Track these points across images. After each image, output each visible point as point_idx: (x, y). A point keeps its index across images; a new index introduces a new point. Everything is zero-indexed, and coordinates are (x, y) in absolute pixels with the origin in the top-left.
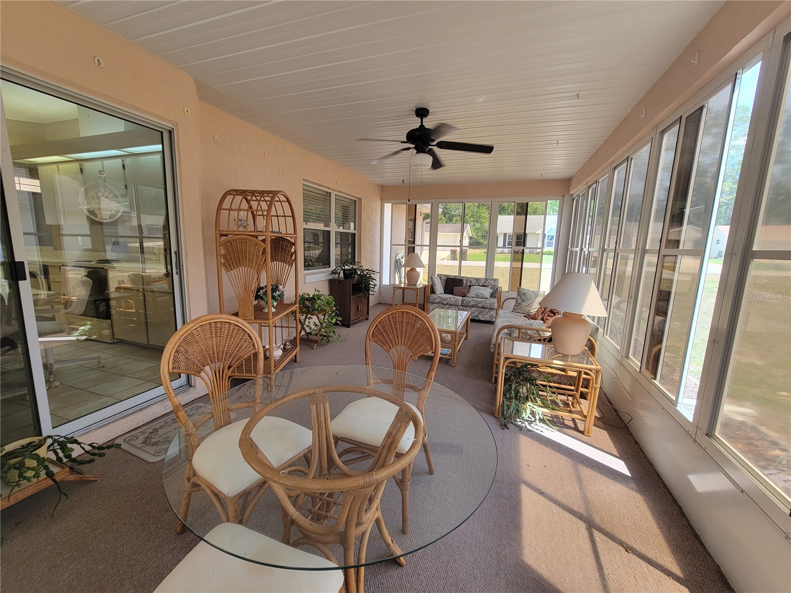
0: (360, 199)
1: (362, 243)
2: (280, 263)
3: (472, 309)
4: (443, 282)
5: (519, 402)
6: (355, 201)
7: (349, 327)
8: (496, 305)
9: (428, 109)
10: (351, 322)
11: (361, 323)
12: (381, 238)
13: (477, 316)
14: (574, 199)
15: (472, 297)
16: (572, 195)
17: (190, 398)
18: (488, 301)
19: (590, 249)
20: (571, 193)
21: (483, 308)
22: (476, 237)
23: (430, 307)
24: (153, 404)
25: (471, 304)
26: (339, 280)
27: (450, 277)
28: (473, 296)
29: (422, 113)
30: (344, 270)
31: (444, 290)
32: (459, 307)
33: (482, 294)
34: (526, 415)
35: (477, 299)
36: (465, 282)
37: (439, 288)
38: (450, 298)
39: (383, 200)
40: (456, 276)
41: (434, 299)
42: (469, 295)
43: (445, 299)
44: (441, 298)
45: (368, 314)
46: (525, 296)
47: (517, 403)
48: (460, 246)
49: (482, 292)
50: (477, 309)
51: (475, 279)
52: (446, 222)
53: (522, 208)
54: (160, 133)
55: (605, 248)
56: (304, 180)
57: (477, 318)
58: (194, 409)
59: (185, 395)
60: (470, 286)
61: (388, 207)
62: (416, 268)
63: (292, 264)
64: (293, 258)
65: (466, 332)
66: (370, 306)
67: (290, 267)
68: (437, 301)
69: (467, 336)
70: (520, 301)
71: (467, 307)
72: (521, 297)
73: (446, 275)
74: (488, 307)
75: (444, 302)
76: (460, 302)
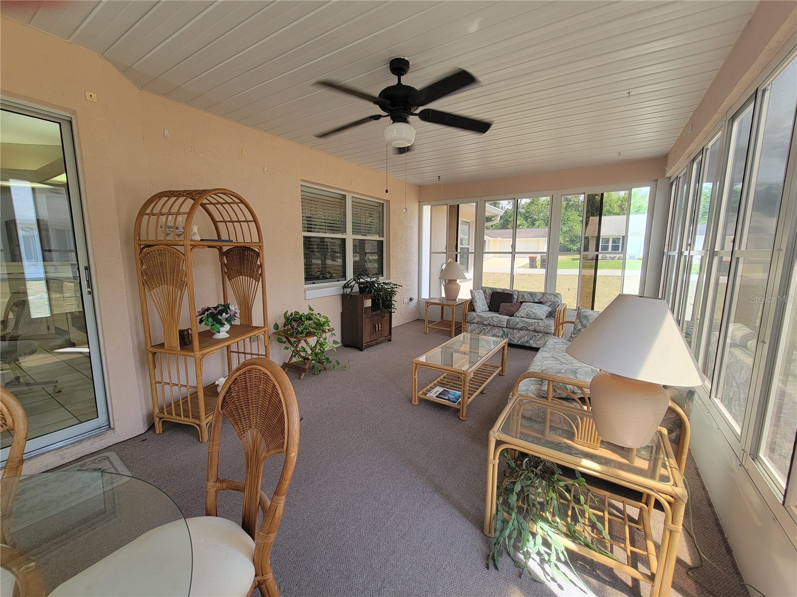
0: (388, 202)
1: (391, 252)
2: (246, 277)
3: (521, 332)
4: (488, 297)
5: (525, 518)
6: (383, 204)
7: (361, 350)
8: (553, 328)
9: (406, 59)
10: (364, 345)
11: (379, 346)
12: (419, 246)
13: (527, 342)
14: (672, 183)
15: (522, 317)
16: (670, 178)
17: (105, 444)
18: (541, 323)
19: (691, 252)
20: (668, 175)
21: (535, 331)
22: (563, 242)
23: (467, 328)
24: (44, 453)
25: (519, 326)
26: (351, 295)
27: (498, 291)
28: (522, 315)
29: (399, 66)
30: (360, 283)
31: (489, 307)
32: (504, 329)
33: (534, 313)
34: (533, 546)
35: (528, 320)
36: (516, 297)
37: (481, 305)
38: (493, 317)
39: (421, 203)
40: (504, 290)
41: (472, 318)
42: (518, 314)
43: (486, 319)
44: (481, 317)
45: (390, 334)
46: (588, 320)
47: (522, 520)
48: (511, 253)
49: (534, 311)
50: (528, 332)
51: (529, 293)
52: (528, 227)
53: (621, 208)
54: (58, 124)
55: (716, 250)
56: (302, 180)
57: (528, 345)
58: (96, 461)
59: (96, 440)
60: (521, 303)
61: (427, 209)
63: (259, 279)
64: (260, 272)
65: (502, 366)
66: (393, 327)
67: (257, 283)
68: (476, 320)
69: (502, 370)
70: (580, 327)
71: (514, 329)
72: (581, 322)
73: (492, 288)
74: (542, 331)
75: (485, 323)
76: (506, 323)
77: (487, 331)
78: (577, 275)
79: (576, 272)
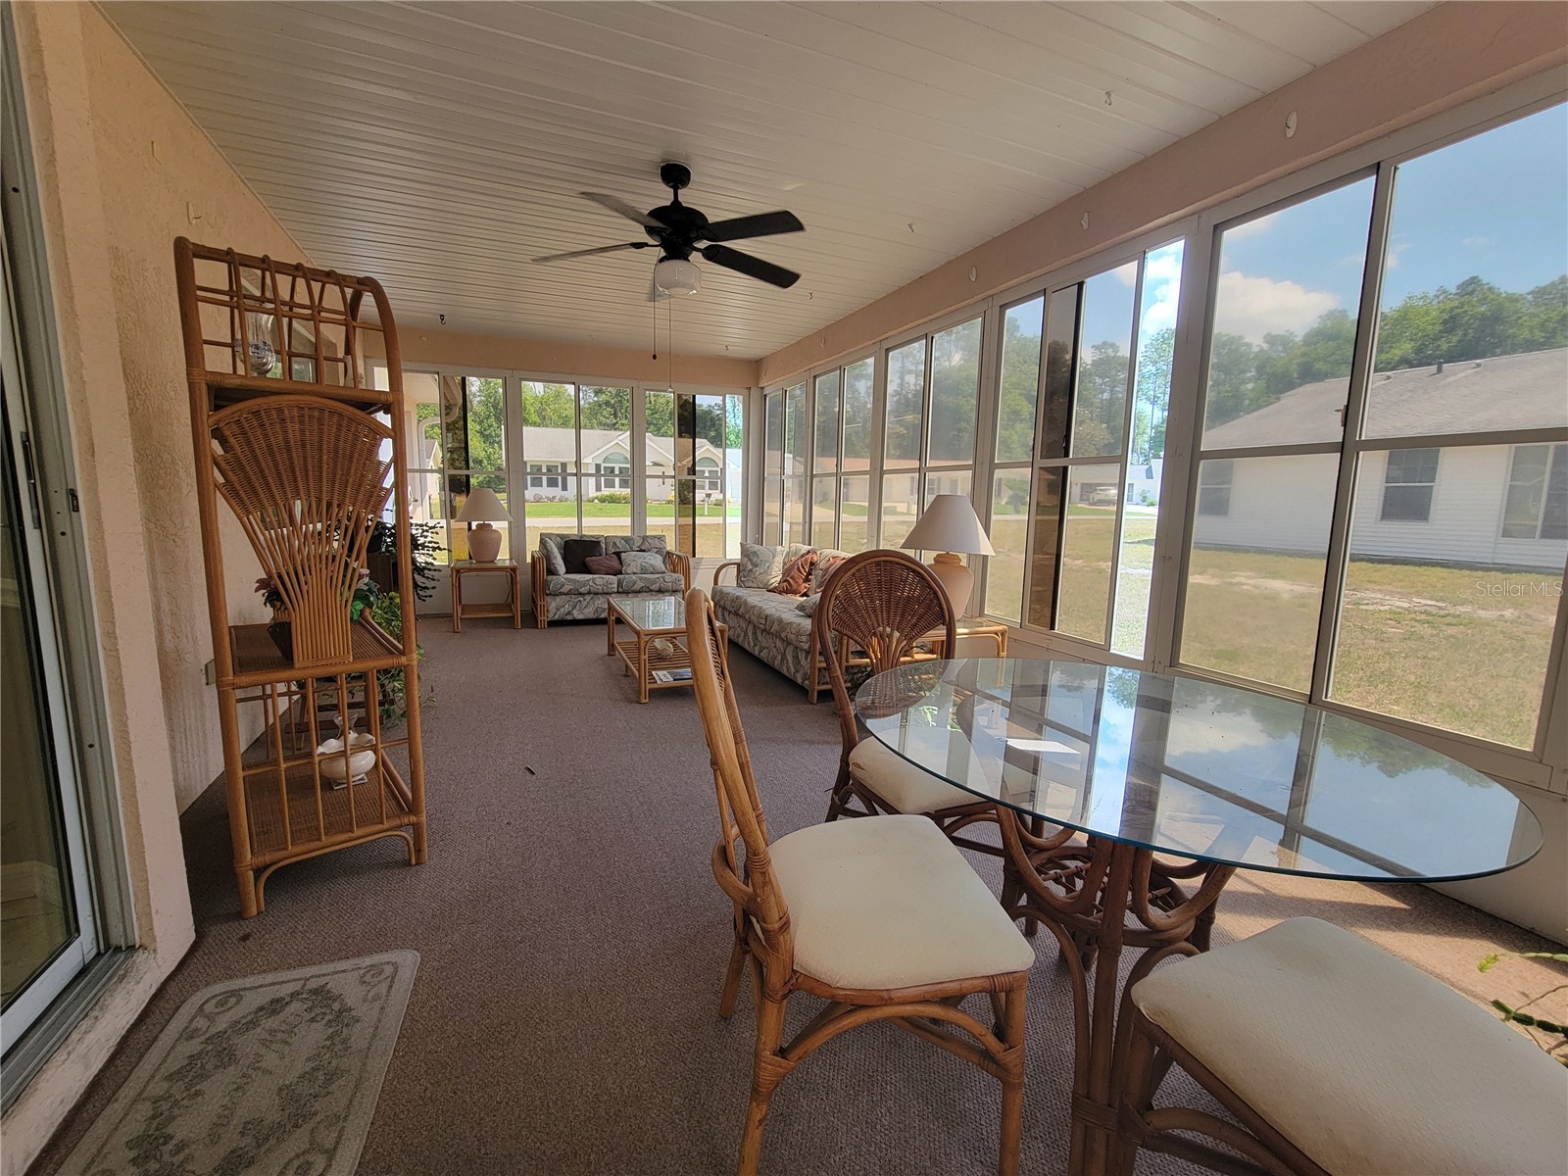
3: (640, 596)
4: (562, 549)
8: (683, 582)
14: (765, 396)
15: (634, 574)
16: (762, 388)
18: (667, 578)
23: (547, 605)
25: (637, 587)
27: (572, 539)
28: (635, 571)
29: (678, 175)
31: (566, 567)
32: (613, 596)
33: (652, 566)
35: (646, 576)
36: (604, 546)
37: (558, 562)
38: (594, 579)
41: (557, 587)
42: (627, 570)
44: (569, 582)
48: (576, 475)
49: (644, 563)
51: (619, 538)
60: (618, 554)
62: (492, 523)
68: (566, 589)
73: (563, 535)
74: (670, 588)
75: (582, 590)
76: (616, 586)
77: (585, 603)
78: (672, 526)
79: (671, 521)
